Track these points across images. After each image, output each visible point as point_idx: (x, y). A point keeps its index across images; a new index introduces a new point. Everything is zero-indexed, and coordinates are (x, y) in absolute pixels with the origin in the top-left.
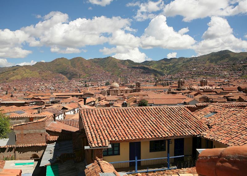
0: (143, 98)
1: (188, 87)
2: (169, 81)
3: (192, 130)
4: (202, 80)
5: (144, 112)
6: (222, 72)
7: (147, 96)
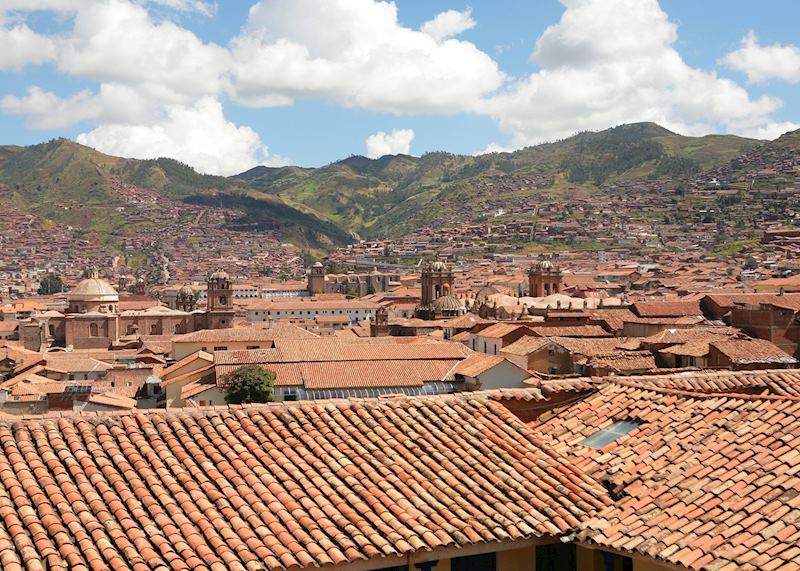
0: (252, 359)
1: (472, 302)
2: (376, 273)
3: (534, 512)
4: (538, 267)
5: (291, 432)
6: (627, 226)
7: (269, 350)
